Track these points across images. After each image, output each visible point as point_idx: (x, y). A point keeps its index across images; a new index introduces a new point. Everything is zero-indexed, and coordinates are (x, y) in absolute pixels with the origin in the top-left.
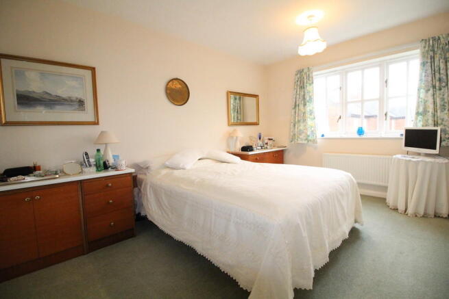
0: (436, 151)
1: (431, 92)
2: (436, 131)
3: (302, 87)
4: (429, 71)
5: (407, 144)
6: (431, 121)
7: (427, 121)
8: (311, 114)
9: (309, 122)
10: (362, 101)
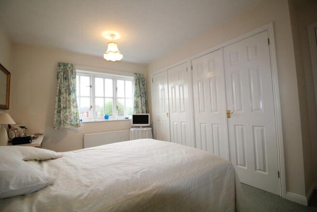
0: (148, 125)
1: (140, 98)
2: (148, 115)
3: (66, 78)
4: (138, 88)
5: (134, 123)
6: (140, 111)
7: (139, 111)
8: (73, 103)
9: (73, 109)
10: (104, 98)
